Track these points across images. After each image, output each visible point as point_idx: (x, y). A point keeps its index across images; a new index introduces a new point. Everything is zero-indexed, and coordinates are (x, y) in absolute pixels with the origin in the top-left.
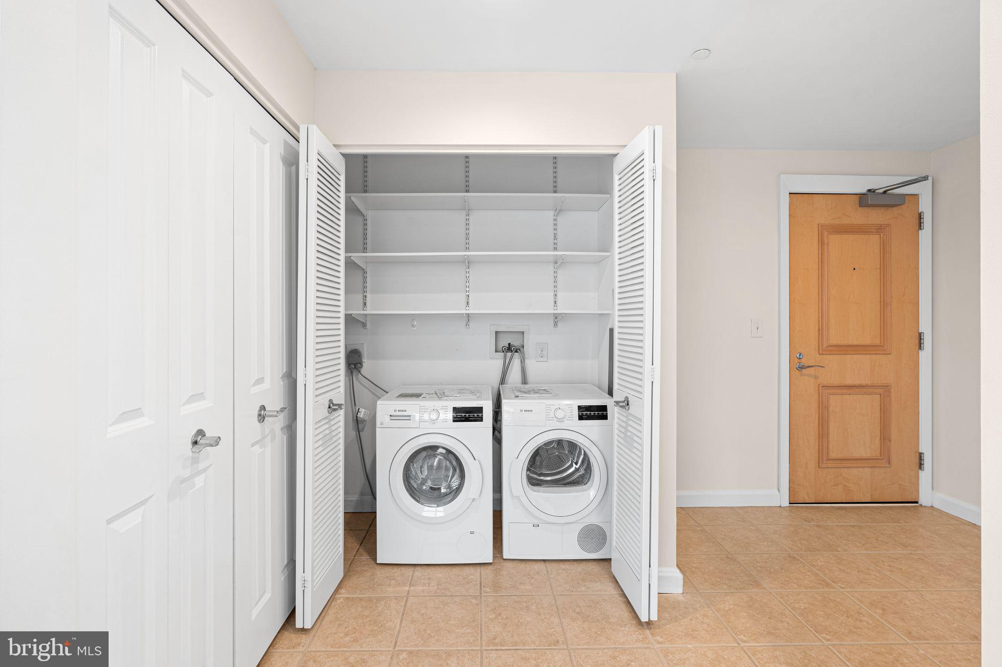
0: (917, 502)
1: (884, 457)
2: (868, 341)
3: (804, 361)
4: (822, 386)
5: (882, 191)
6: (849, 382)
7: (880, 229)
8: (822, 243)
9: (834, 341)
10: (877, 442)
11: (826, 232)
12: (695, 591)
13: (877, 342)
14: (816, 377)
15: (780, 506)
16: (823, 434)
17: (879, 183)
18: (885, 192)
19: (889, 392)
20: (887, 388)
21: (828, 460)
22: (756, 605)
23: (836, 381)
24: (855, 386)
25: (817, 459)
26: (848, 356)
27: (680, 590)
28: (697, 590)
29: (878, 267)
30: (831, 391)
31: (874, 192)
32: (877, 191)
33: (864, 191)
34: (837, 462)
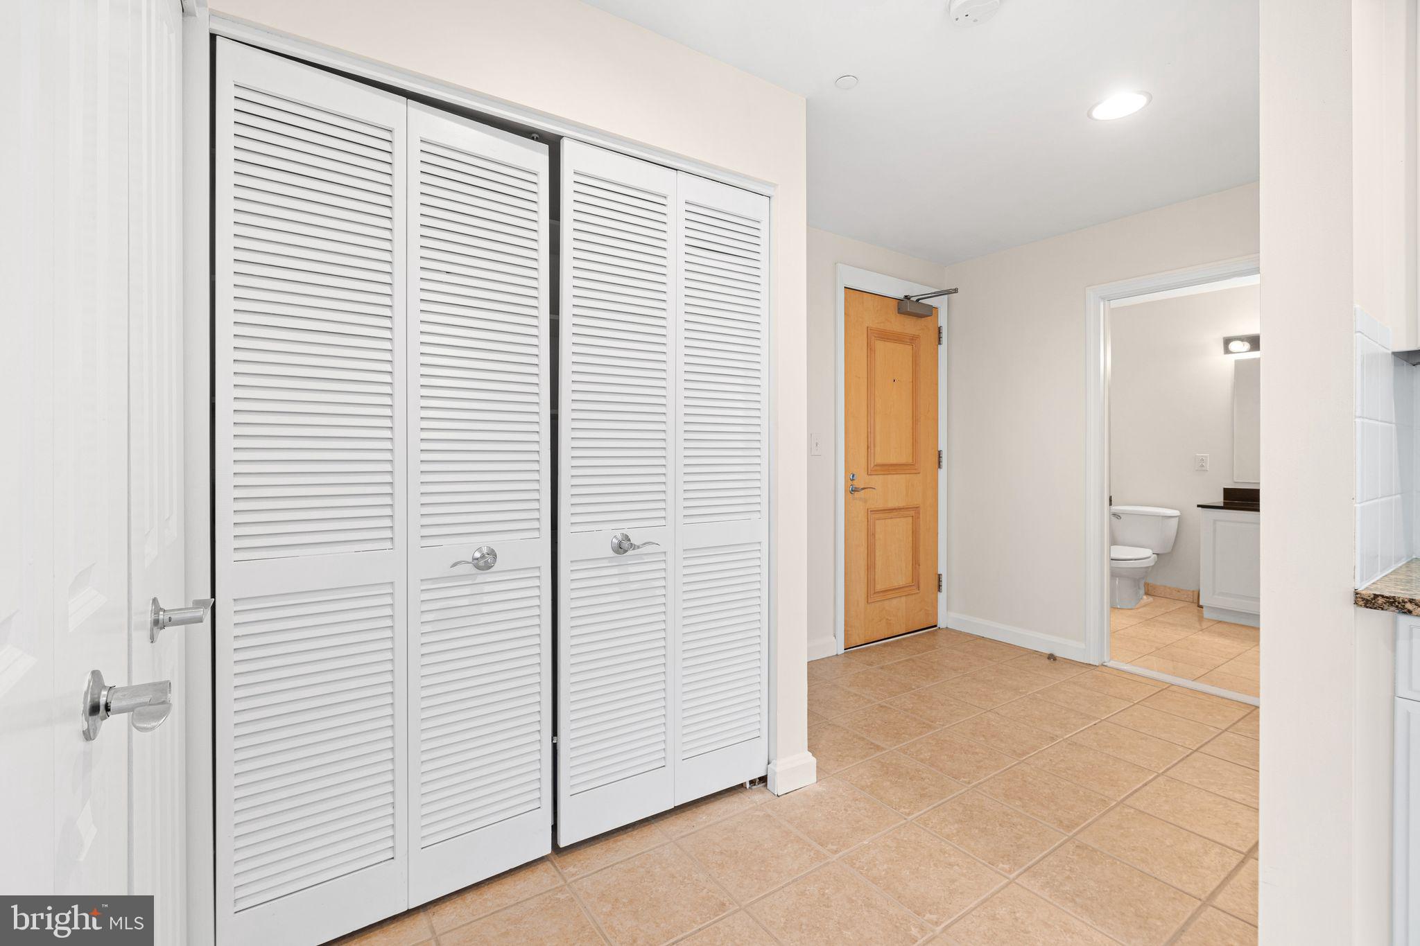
0: (936, 626)
1: (916, 582)
2: (903, 460)
3: (857, 484)
4: (871, 511)
5: (914, 299)
6: (891, 505)
7: (913, 340)
8: (870, 349)
9: (879, 460)
10: (910, 568)
11: (873, 337)
12: (827, 775)
13: (910, 461)
14: (865, 501)
15: (837, 655)
16: (870, 567)
17: (915, 290)
18: (918, 300)
19: (919, 513)
20: (917, 508)
21: (875, 593)
22: (891, 769)
23: (880, 506)
24: (895, 509)
25: (866, 593)
26: (890, 476)
27: (814, 779)
28: (828, 774)
29: (911, 380)
30: (877, 516)
31: (909, 299)
32: (912, 299)
33: (901, 296)
34: (881, 594)
